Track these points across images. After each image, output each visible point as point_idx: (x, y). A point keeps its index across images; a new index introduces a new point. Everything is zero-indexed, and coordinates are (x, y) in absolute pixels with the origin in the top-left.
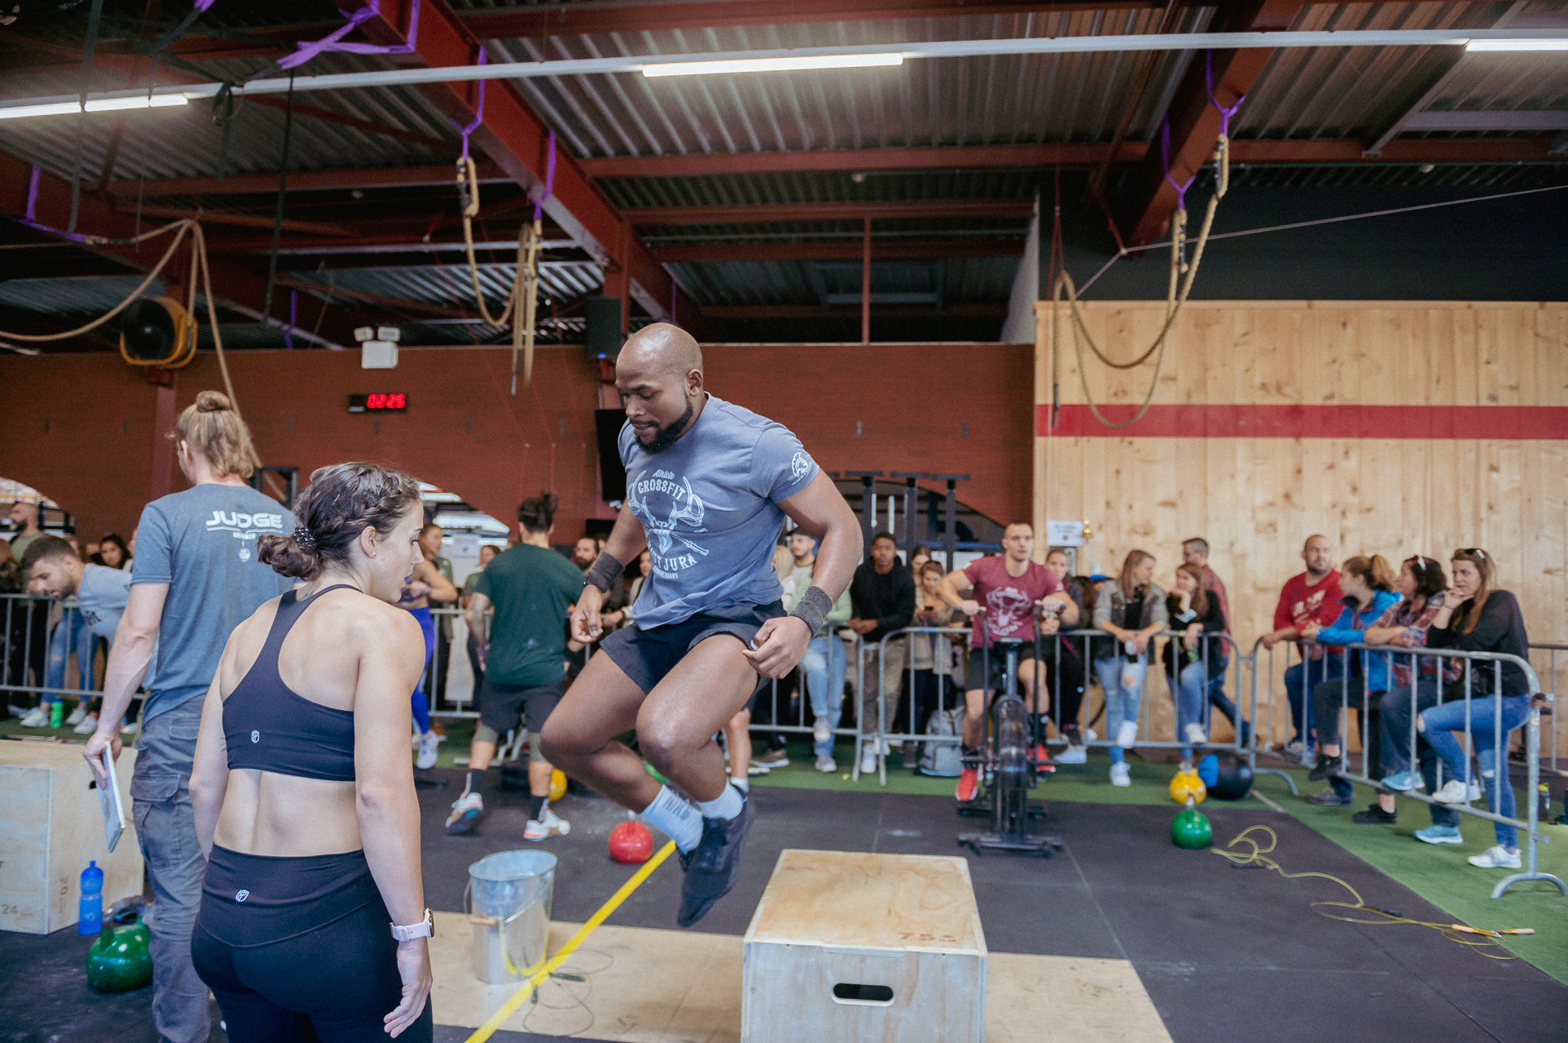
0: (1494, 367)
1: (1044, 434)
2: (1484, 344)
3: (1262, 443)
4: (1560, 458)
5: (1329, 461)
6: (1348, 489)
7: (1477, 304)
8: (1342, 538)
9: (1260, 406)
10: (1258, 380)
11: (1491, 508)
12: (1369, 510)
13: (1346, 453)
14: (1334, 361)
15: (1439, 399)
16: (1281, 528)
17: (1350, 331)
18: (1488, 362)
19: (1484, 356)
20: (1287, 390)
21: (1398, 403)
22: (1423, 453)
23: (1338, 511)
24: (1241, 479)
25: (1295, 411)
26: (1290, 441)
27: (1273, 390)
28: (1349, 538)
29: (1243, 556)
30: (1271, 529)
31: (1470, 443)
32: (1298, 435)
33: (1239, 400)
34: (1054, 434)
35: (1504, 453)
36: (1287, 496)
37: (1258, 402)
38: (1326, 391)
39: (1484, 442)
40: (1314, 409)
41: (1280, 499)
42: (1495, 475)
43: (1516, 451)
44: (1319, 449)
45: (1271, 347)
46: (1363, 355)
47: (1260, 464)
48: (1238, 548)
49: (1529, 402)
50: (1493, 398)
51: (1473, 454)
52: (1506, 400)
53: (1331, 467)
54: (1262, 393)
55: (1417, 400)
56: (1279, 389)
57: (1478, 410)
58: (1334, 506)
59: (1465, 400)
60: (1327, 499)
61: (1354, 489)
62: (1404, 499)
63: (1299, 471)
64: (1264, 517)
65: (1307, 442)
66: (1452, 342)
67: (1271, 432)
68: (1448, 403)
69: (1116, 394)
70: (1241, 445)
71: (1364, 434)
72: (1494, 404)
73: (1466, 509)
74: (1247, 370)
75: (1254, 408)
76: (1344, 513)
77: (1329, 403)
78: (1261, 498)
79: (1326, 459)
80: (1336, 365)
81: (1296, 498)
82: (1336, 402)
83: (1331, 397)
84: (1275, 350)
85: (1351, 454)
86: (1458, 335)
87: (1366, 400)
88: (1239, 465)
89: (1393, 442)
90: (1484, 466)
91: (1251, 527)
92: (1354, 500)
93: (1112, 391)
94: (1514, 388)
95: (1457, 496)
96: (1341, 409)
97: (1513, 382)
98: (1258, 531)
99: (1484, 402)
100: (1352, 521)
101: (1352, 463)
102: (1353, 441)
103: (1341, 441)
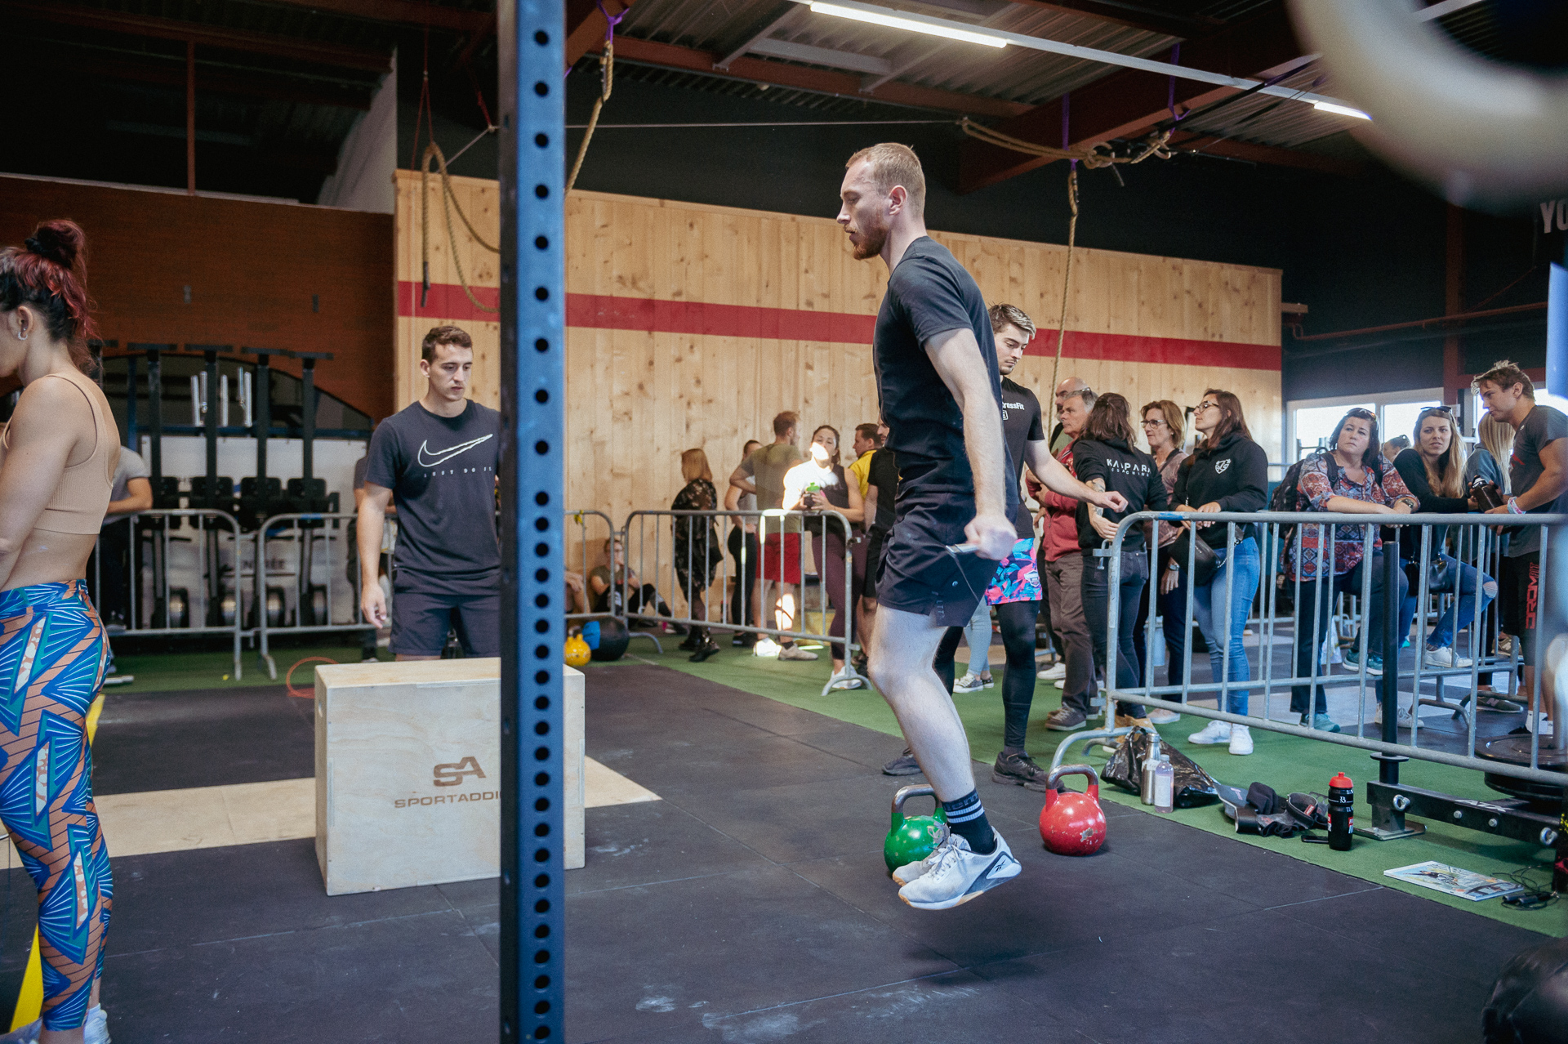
0: (811, 276)
1: (406, 312)
2: (804, 255)
3: (619, 334)
4: (858, 360)
5: (677, 356)
6: (693, 381)
7: (800, 218)
8: (688, 426)
9: (617, 298)
10: (615, 273)
11: (806, 401)
12: (710, 401)
13: (692, 347)
14: (682, 260)
15: (768, 302)
16: (636, 416)
17: (696, 232)
18: (807, 271)
19: (803, 265)
20: (641, 284)
21: (735, 303)
22: (754, 350)
23: (684, 401)
24: (600, 369)
25: (649, 305)
26: (645, 333)
27: (629, 284)
28: (692, 427)
29: (602, 444)
30: (626, 418)
31: (792, 343)
32: (651, 329)
33: (599, 291)
34: (417, 315)
35: (817, 353)
36: (641, 387)
37: (615, 295)
38: (674, 288)
39: (802, 343)
40: (665, 303)
41: (635, 387)
42: (810, 372)
43: (825, 352)
44: (668, 343)
45: (628, 242)
46: (707, 256)
47: (616, 355)
48: (598, 435)
49: (837, 310)
50: (810, 304)
51: (793, 353)
52: (820, 306)
53: (679, 360)
54: (621, 285)
55: (751, 302)
56: (634, 283)
57: (798, 314)
58: (681, 397)
59: (788, 304)
60: (674, 392)
61: (698, 382)
62: (738, 392)
63: (651, 363)
64: (620, 406)
65: (656, 334)
66: (779, 250)
67: (628, 325)
68: (775, 306)
69: (481, 276)
70: (600, 335)
71: (707, 331)
72: (810, 309)
74: (606, 262)
75: (612, 300)
76: (689, 404)
77: (677, 299)
78: (617, 389)
79: (674, 352)
80: (684, 264)
81: (648, 388)
82: (683, 299)
83: (679, 294)
84: (630, 244)
85: (695, 349)
86: (784, 243)
87: (708, 298)
88: (599, 354)
89: (730, 339)
90: (802, 364)
91: (609, 415)
92: (698, 391)
93: (476, 273)
94: (826, 296)
95: (780, 390)
96: (687, 305)
97: (825, 291)
98: (615, 419)
99: (803, 307)
100: (696, 411)
101: (696, 357)
102: (698, 337)
103: (688, 336)
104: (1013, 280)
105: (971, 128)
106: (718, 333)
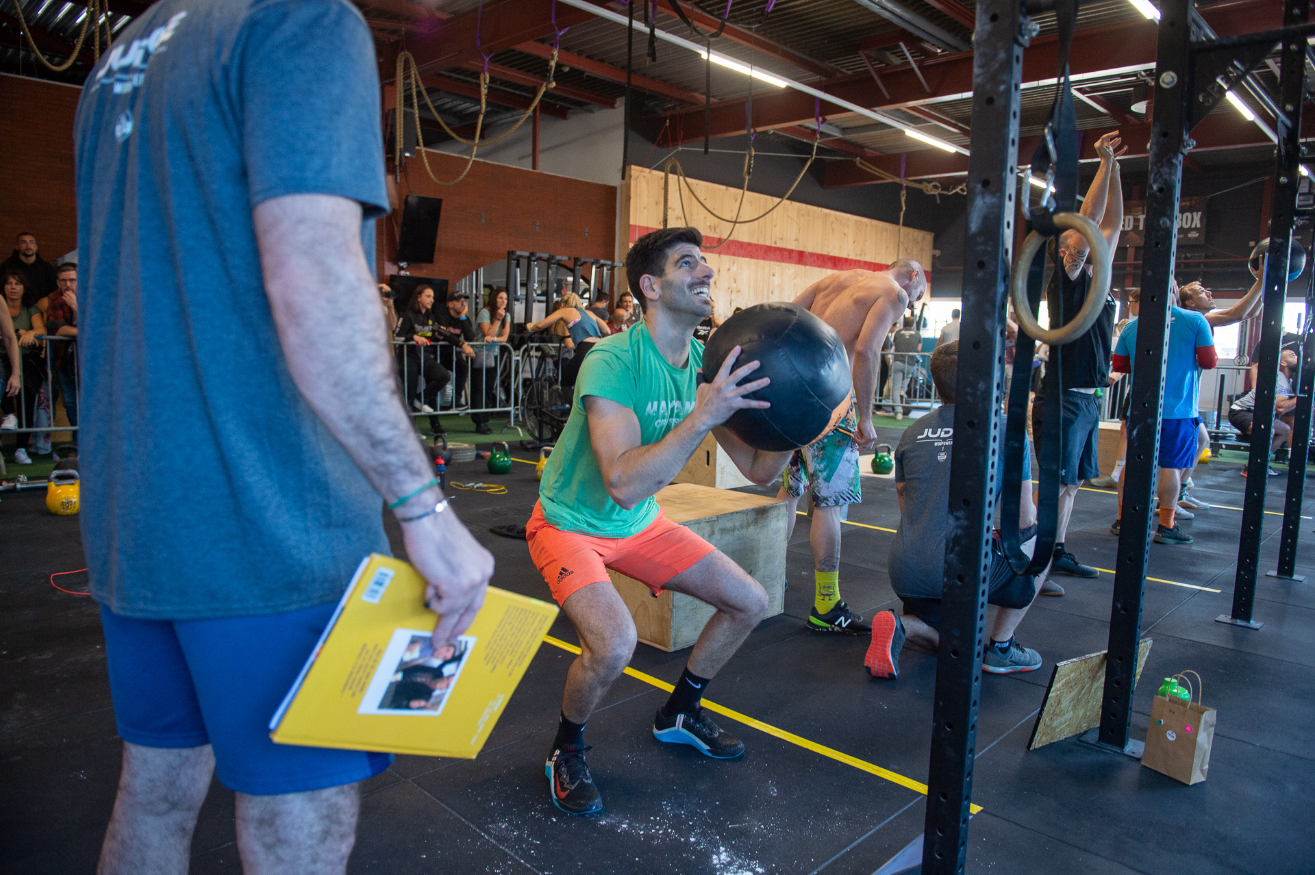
0: (776, 229)
2: (774, 218)
6: (733, 280)
10: (708, 224)
11: (772, 292)
13: (733, 263)
15: (761, 242)
19: (774, 224)
20: (718, 230)
21: (749, 241)
22: (755, 266)
23: (730, 291)
25: (719, 241)
26: (717, 255)
31: (768, 263)
32: (720, 253)
35: (777, 268)
39: (772, 262)
42: (774, 278)
43: (780, 268)
44: (725, 261)
49: (785, 246)
51: (769, 268)
52: (779, 244)
53: (729, 270)
55: (755, 241)
57: (771, 248)
59: (768, 244)
60: (727, 286)
62: (749, 287)
65: (722, 256)
68: (763, 243)
71: (739, 256)
73: (765, 293)
74: (705, 218)
79: (727, 266)
80: (732, 222)
81: (717, 284)
85: (735, 265)
87: (740, 240)
89: (747, 260)
90: (771, 273)
92: (734, 286)
94: (781, 239)
96: (733, 242)
97: (781, 236)
99: (773, 245)
100: (733, 296)
101: (734, 269)
102: (736, 258)
103: (733, 257)
104: (845, 234)
105: (860, 163)
106: (743, 257)
